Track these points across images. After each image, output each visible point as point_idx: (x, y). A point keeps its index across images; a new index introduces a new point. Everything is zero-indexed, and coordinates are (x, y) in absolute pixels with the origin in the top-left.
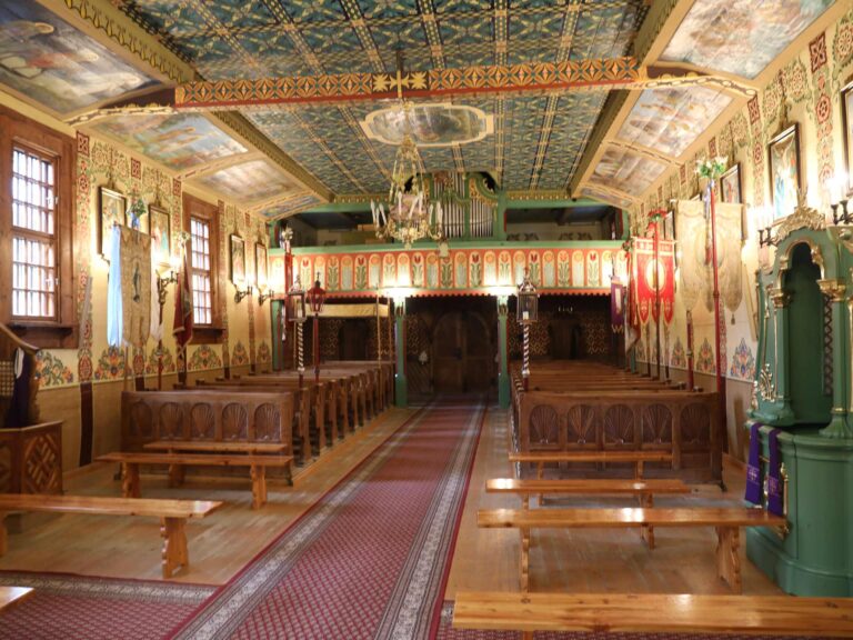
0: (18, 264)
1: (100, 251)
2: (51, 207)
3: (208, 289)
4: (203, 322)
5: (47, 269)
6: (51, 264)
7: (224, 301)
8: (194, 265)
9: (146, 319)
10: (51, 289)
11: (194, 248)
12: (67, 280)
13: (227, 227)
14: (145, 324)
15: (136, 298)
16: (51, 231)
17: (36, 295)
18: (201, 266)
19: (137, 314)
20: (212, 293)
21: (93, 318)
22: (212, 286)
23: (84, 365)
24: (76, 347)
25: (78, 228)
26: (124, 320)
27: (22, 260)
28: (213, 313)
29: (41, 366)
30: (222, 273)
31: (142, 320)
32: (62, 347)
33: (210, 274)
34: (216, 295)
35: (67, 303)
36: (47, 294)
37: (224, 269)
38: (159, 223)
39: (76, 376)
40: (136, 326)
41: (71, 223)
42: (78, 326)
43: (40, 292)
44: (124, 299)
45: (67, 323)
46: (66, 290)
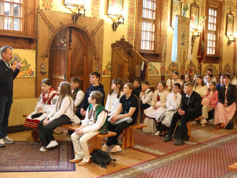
0: (143, 31)
1: (171, 25)
2: (155, 9)
3: (214, 39)
4: (211, 53)
5: (152, 33)
6: (154, 31)
7: (222, 45)
8: (209, 29)
9: (186, 52)
10: (153, 40)
11: (209, 21)
12: (158, 37)
13: (226, 10)
14: (186, 54)
15: (183, 44)
16: (154, 18)
17: (148, 42)
18: (212, 29)
19: (183, 50)
20: (216, 41)
21: (167, 51)
22: (216, 38)
23: (163, 68)
24: (160, 62)
25: (163, 17)
26: (178, 52)
27: (145, 30)
28: (216, 50)
29: (149, 67)
30: (222, 32)
31: (184, 52)
32: (156, 61)
33: (216, 33)
34: (218, 42)
35: (158, 45)
36: (152, 42)
37: (223, 30)
38: (194, 12)
39: (160, 72)
40: (182, 55)
41: (161, 15)
42: (161, 54)
43: (150, 41)
44: (178, 44)
45: (158, 52)
46: (158, 40)
